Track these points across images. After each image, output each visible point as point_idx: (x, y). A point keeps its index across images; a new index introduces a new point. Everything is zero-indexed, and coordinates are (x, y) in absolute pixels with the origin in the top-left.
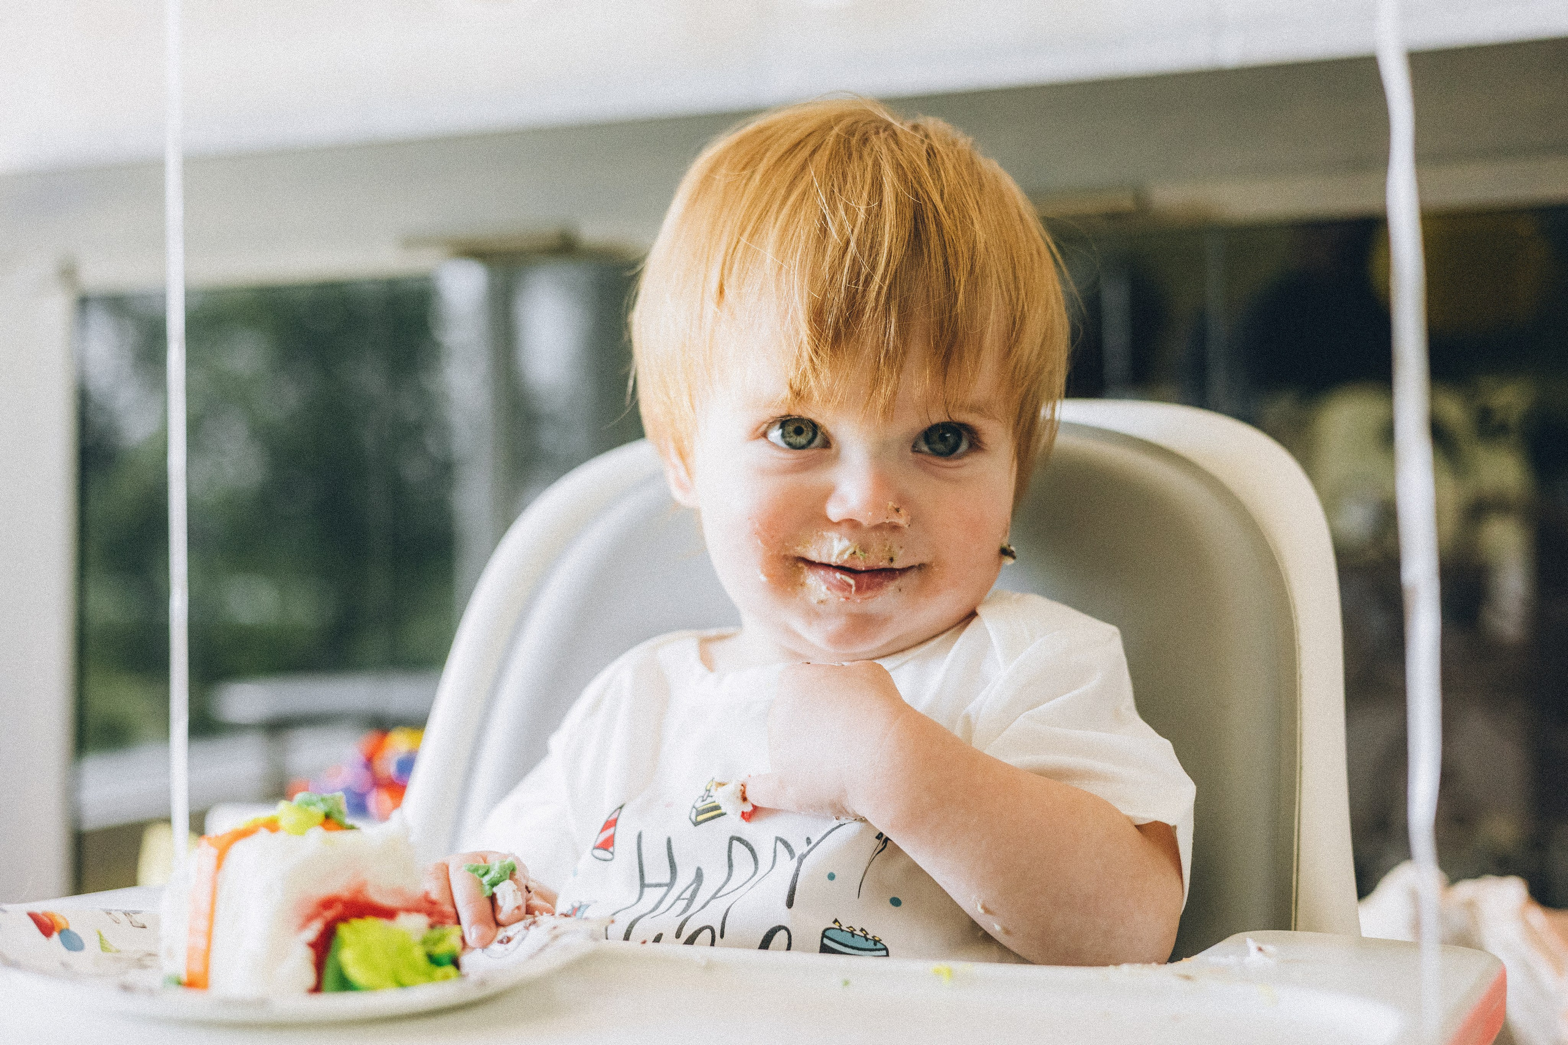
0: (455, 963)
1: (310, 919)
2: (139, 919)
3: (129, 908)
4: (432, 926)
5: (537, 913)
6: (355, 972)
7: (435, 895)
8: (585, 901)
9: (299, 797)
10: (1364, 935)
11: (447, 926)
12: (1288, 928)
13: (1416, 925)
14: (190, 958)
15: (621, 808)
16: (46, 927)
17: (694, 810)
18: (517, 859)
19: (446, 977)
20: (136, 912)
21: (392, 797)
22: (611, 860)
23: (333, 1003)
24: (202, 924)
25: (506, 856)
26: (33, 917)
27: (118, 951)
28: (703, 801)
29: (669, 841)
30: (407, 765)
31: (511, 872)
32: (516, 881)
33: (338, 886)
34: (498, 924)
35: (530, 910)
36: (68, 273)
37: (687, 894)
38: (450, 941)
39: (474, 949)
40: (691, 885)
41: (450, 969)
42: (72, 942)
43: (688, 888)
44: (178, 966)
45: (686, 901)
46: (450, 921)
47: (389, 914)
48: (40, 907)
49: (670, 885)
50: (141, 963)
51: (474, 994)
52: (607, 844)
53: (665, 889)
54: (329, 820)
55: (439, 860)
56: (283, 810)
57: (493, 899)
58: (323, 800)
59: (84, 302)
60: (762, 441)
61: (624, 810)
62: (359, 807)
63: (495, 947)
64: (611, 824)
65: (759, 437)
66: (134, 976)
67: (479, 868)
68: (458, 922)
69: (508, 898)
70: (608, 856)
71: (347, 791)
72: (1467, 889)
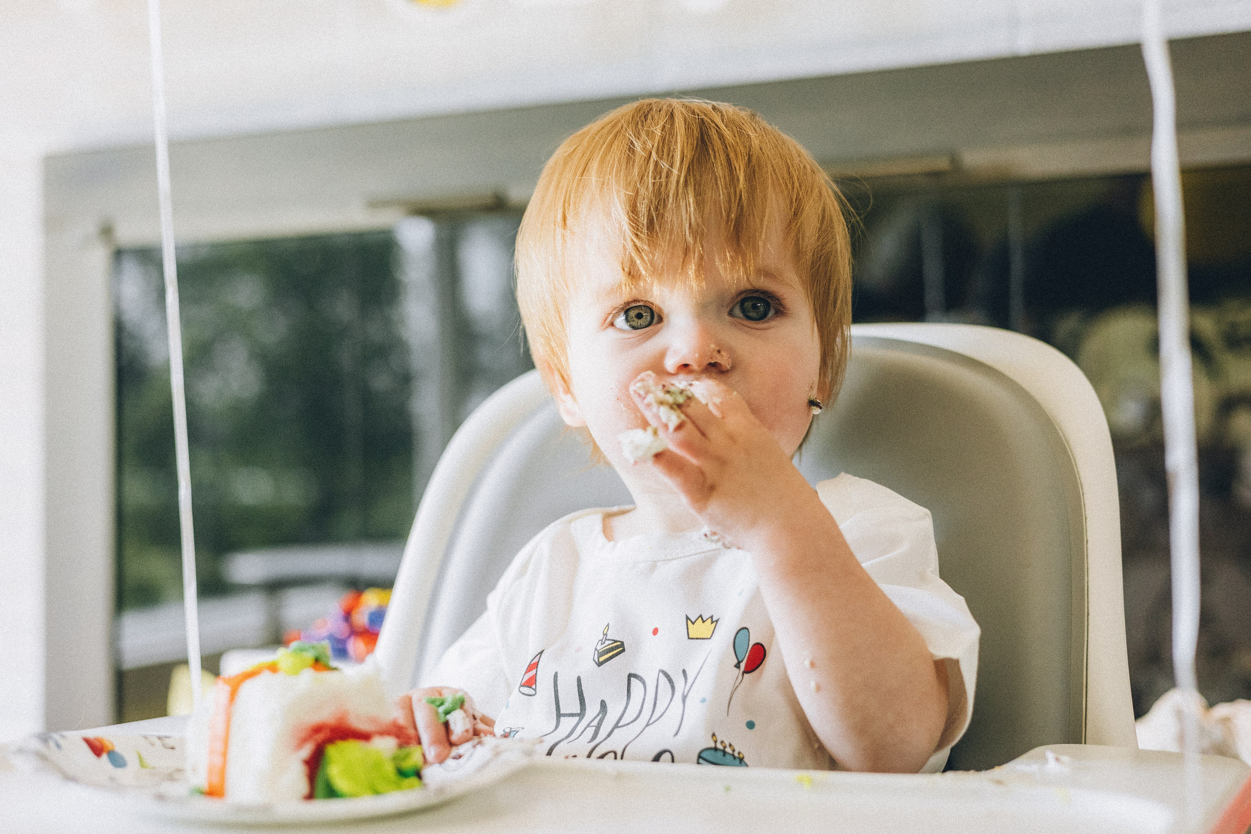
0: (418, 775)
1: (304, 741)
2: (170, 742)
3: (162, 734)
4: (401, 746)
5: (482, 735)
6: (340, 782)
7: (402, 721)
8: (514, 727)
9: (294, 645)
10: (1141, 747)
11: (411, 745)
12: (1079, 742)
13: (1181, 738)
14: (210, 772)
15: (541, 653)
16: (97, 748)
17: (596, 652)
18: (466, 693)
19: (411, 787)
20: (166, 737)
21: (366, 644)
22: (534, 695)
23: (323, 808)
24: (219, 746)
25: (456, 691)
26: (87, 741)
27: (154, 768)
28: (602, 644)
29: (579, 679)
30: (378, 617)
31: (461, 704)
32: (465, 711)
33: (326, 715)
34: (452, 744)
35: (476, 733)
36: (107, 232)
37: (595, 723)
38: (414, 758)
39: (432, 764)
40: (598, 715)
41: (414, 780)
42: (117, 761)
43: (595, 718)
44: (201, 780)
45: (594, 728)
46: (414, 742)
47: (365, 737)
48: (92, 733)
49: (581, 714)
50: (171, 777)
51: (434, 800)
52: (531, 683)
53: (577, 718)
54: (318, 663)
55: (403, 693)
56: (281, 656)
57: (446, 725)
58: (313, 648)
59: (118, 254)
60: (611, 330)
61: (543, 654)
62: (341, 652)
63: (450, 762)
64: (533, 666)
65: (607, 327)
66: (167, 788)
67: (436, 701)
68: (419, 743)
69: (459, 723)
70: (531, 692)
71: (332, 638)
72: (1223, 710)
